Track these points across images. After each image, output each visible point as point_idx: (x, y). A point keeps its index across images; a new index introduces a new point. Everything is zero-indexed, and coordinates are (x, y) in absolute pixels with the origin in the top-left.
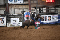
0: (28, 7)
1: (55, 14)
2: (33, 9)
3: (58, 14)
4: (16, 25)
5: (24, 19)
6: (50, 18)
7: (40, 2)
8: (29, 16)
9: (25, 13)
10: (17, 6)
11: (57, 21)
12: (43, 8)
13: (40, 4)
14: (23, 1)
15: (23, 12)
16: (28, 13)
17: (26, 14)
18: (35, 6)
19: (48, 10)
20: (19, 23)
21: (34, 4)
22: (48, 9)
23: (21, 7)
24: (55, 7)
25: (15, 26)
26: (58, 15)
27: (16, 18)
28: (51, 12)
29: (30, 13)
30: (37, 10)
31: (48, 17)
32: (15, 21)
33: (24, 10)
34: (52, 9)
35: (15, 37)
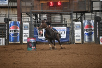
0: (16, 13)
1: (62, 26)
2: (24, 15)
3: (65, 25)
5: (8, 33)
9: (10, 22)
11: (65, 37)
12: (42, 14)
13: (36, 7)
15: (7, 20)
16: (15, 23)
17: (12, 24)
18: (28, 10)
19: (50, 19)
21: (26, 7)
22: (50, 17)
24: (61, 15)
26: (66, 28)
28: (54, 22)
29: (19, 22)
30: (31, 18)
33: (9, 17)
34: (56, 16)
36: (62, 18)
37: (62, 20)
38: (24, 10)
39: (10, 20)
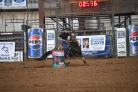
0: (37, 18)
1: (99, 34)
2: (48, 20)
3: (104, 32)
4: (9, 59)
5: (27, 45)
6: (87, 42)
7: (65, 6)
8: (39, 38)
9: (29, 30)
10: (12, 13)
11: (103, 49)
12: (72, 18)
13: (64, 9)
14: (25, 2)
15: (26, 28)
16: (36, 31)
17: (31, 33)
18: (53, 14)
19: (83, 25)
20: (17, 52)
21: (51, 9)
22: (83, 22)
23: (20, 16)
24: (97, 18)
25: (7, 60)
26: (104, 36)
27: (9, 41)
28: (89, 29)
29: (42, 30)
30: (57, 24)
31: (84, 39)
32: (5, 49)
33: (27, 23)
34: (91, 21)
35: (6, 86)
36: (99, 23)
37: (99, 26)
38: (47, 14)
39: (30, 28)
